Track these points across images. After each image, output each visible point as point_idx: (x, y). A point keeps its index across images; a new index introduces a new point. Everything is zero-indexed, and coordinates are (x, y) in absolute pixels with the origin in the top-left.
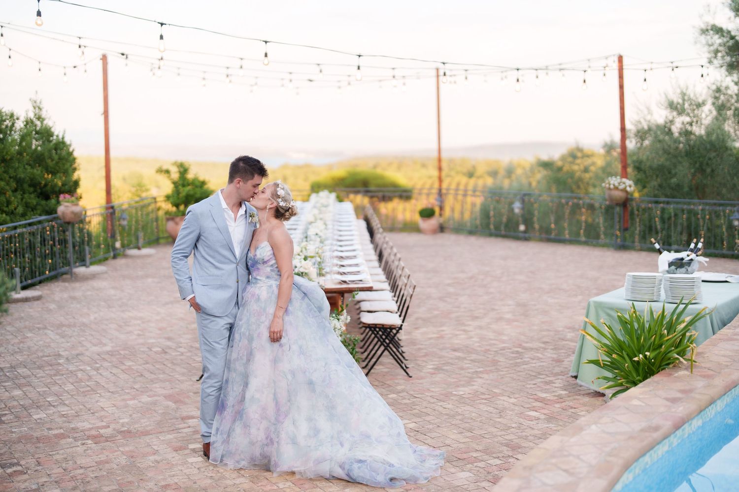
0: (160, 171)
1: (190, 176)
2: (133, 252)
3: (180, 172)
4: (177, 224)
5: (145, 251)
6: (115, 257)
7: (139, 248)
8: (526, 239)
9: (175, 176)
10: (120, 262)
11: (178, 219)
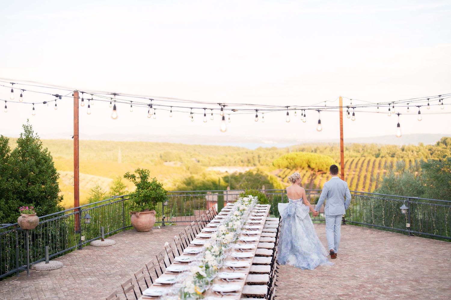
0: (127, 176)
1: (150, 180)
2: (98, 242)
3: (141, 178)
4: (138, 217)
5: (107, 241)
6: (80, 248)
7: (103, 240)
8: (411, 235)
9: (139, 180)
10: (84, 252)
11: (138, 214)
